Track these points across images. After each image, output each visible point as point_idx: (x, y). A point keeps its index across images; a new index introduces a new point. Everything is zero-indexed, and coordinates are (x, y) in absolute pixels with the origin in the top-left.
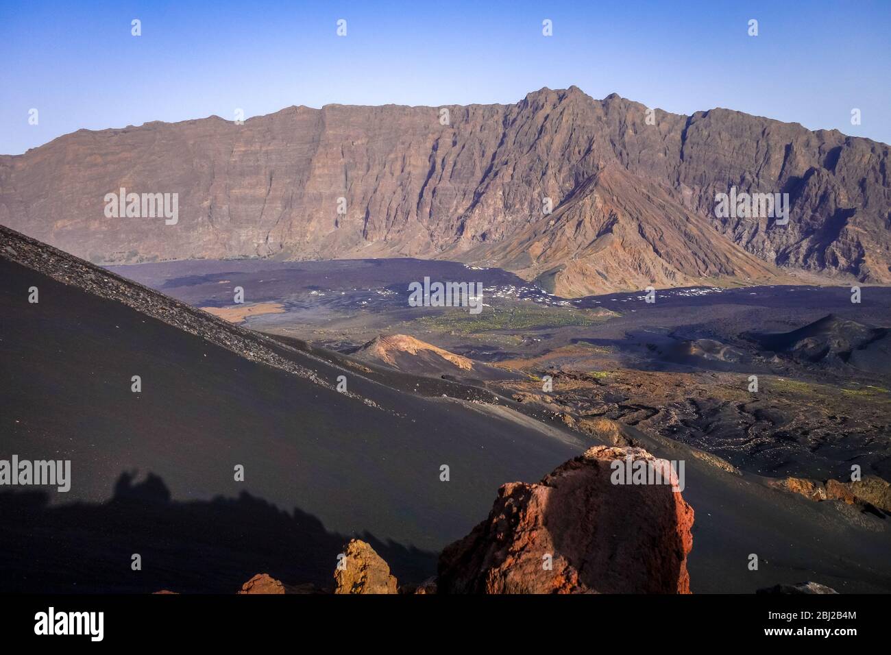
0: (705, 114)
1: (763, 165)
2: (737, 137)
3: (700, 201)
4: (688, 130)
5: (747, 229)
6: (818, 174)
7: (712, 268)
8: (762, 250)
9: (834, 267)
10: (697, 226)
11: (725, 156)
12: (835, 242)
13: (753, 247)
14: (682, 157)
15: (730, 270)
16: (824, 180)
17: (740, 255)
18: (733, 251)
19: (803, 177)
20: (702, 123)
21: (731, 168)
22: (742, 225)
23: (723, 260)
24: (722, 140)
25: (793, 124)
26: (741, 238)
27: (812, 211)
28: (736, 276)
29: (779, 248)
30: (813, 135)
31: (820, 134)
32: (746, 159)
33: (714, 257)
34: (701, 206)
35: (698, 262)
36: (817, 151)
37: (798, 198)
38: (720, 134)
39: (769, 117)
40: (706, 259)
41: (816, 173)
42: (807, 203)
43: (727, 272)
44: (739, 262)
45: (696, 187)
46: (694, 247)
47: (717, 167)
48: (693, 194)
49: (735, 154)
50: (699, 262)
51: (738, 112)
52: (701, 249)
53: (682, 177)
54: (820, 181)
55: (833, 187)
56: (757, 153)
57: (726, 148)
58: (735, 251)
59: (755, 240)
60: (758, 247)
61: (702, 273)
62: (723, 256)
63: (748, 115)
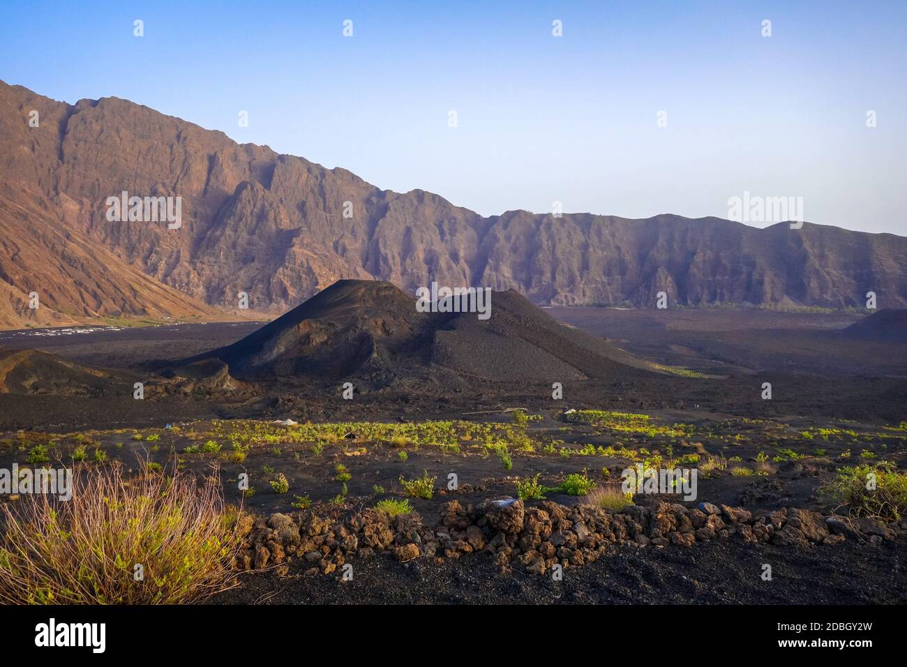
0: (94, 103)
1: (181, 177)
2: (142, 137)
3: (92, 221)
4: (70, 121)
5: (164, 259)
6: (252, 188)
7: (109, 304)
8: (187, 284)
9: (283, 301)
10: (84, 247)
11: (126, 160)
12: (281, 269)
13: (174, 281)
14: (61, 156)
15: (138, 306)
16: (260, 196)
17: (153, 287)
18: (144, 282)
19: (233, 193)
20: (90, 113)
21: (136, 178)
22: (157, 253)
23: (128, 294)
24: (121, 139)
25: (216, 132)
26: (157, 269)
27: (249, 234)
28: (148, 314)
29: (210, 283)
30: (241, 149)
31: (249, 148)
32: (157, 167)
33: (111, 290)
34: (94, 227)
35: (84, 296)
36: (247, 167)
37: (229, 218)
38: (118, 131)
39: (186, 119)
40: (99, 292)
41: (249, 187)
42: (241, 223)
43: (134, 310)
44: (152, 297)
45: (85, 200)
46: (80, 275)
47: (115, 175)
48: (81, 210)
49: (141, 159)
50: (86, 295)
51: (143, 106)
52: (90, 277)
53: (62, 185)
54: (255, 196)
55: (271, 204)
56: (172, 161)
57: (128, 150)
58: (146, 283)
59: (176, 271)
60: (181, 281)
61: (90, 311)
62: (127, 289)
63: (157, 113)
